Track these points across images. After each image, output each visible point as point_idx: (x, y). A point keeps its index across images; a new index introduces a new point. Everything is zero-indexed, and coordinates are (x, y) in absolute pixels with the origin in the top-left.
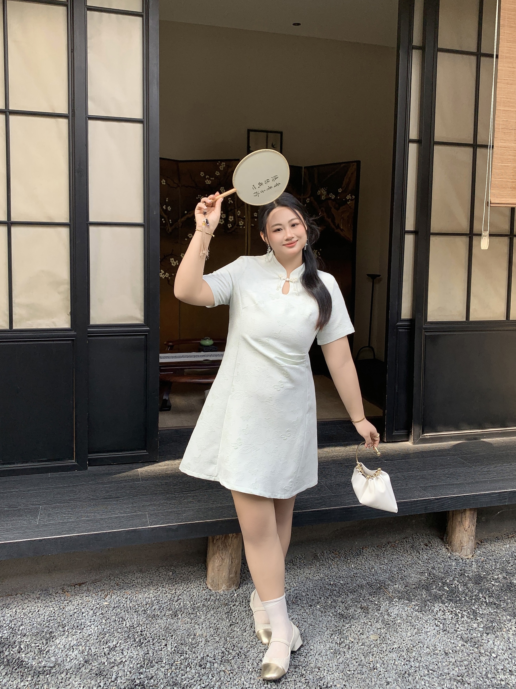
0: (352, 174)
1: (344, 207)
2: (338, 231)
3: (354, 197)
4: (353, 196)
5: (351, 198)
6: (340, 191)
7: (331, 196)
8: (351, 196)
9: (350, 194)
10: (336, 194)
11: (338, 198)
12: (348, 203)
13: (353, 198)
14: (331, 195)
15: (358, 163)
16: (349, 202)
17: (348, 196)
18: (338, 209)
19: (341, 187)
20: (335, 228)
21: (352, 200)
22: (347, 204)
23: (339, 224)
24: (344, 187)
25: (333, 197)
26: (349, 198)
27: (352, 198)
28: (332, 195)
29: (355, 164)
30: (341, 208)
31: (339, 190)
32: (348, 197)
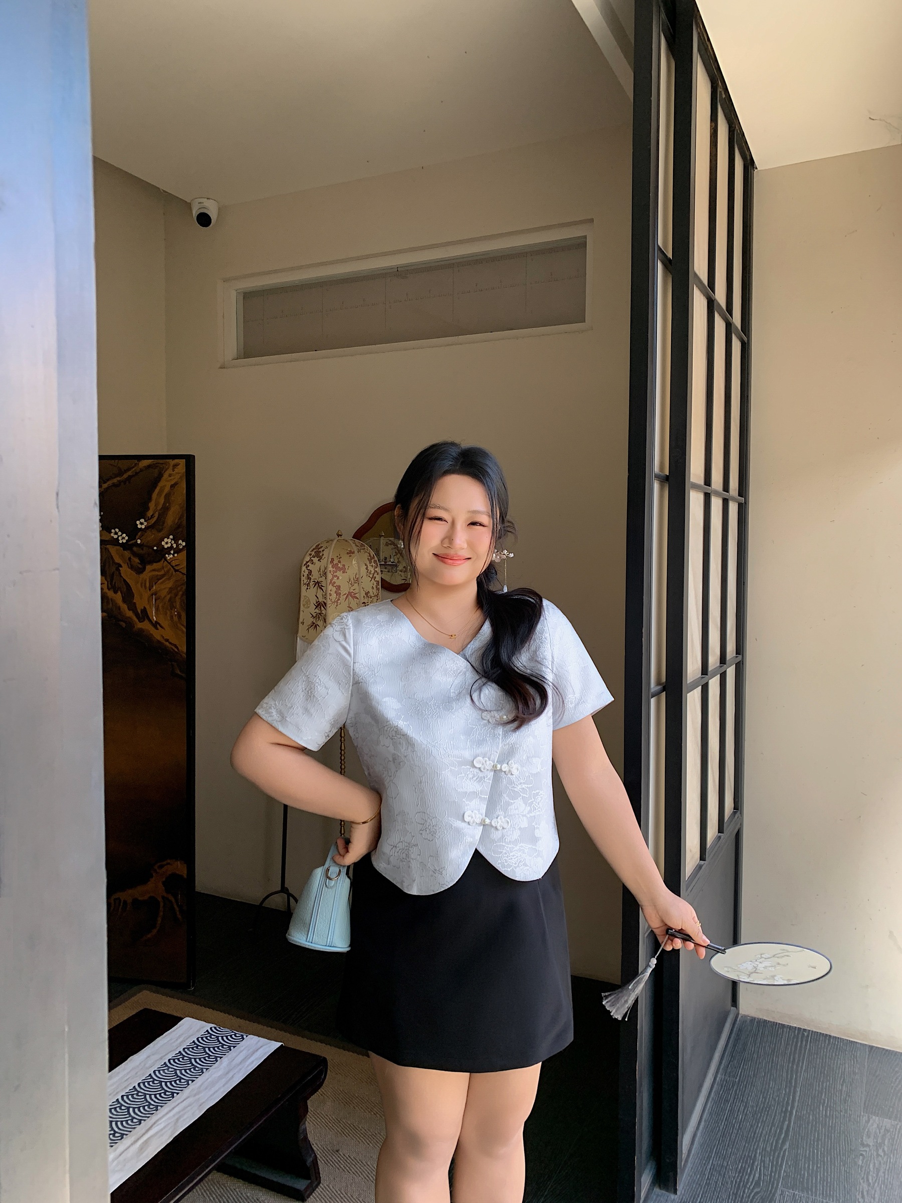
0: (172, 486)
1: (155, 566)
2: (145, 625)
3: (184, 544)
4: (180, 542)
5: (175, 546)
6: (141, 524)
7: (116, 537)
8: (175, 540)
9: (171, 537)
10: (133, 532)
11: (139, 541)
12: (169, 557)
13: (181, 547)
14: (116, 533)
15: (190, 460)
16: (171, 556)
17: (166, 540)
18: (140, 571)
19: (142, 515)
20: (135, 618)
21: (177, 551)
22: (166, 559)
23: (145, 608)
24: (152, 516)
25: (123, 538)
26: (169, 545)
27: (177, 546)
28: (120, 533)
29: (183, 462)
30: (148, 567)
31: (138, 522)
32: (167, 543)
